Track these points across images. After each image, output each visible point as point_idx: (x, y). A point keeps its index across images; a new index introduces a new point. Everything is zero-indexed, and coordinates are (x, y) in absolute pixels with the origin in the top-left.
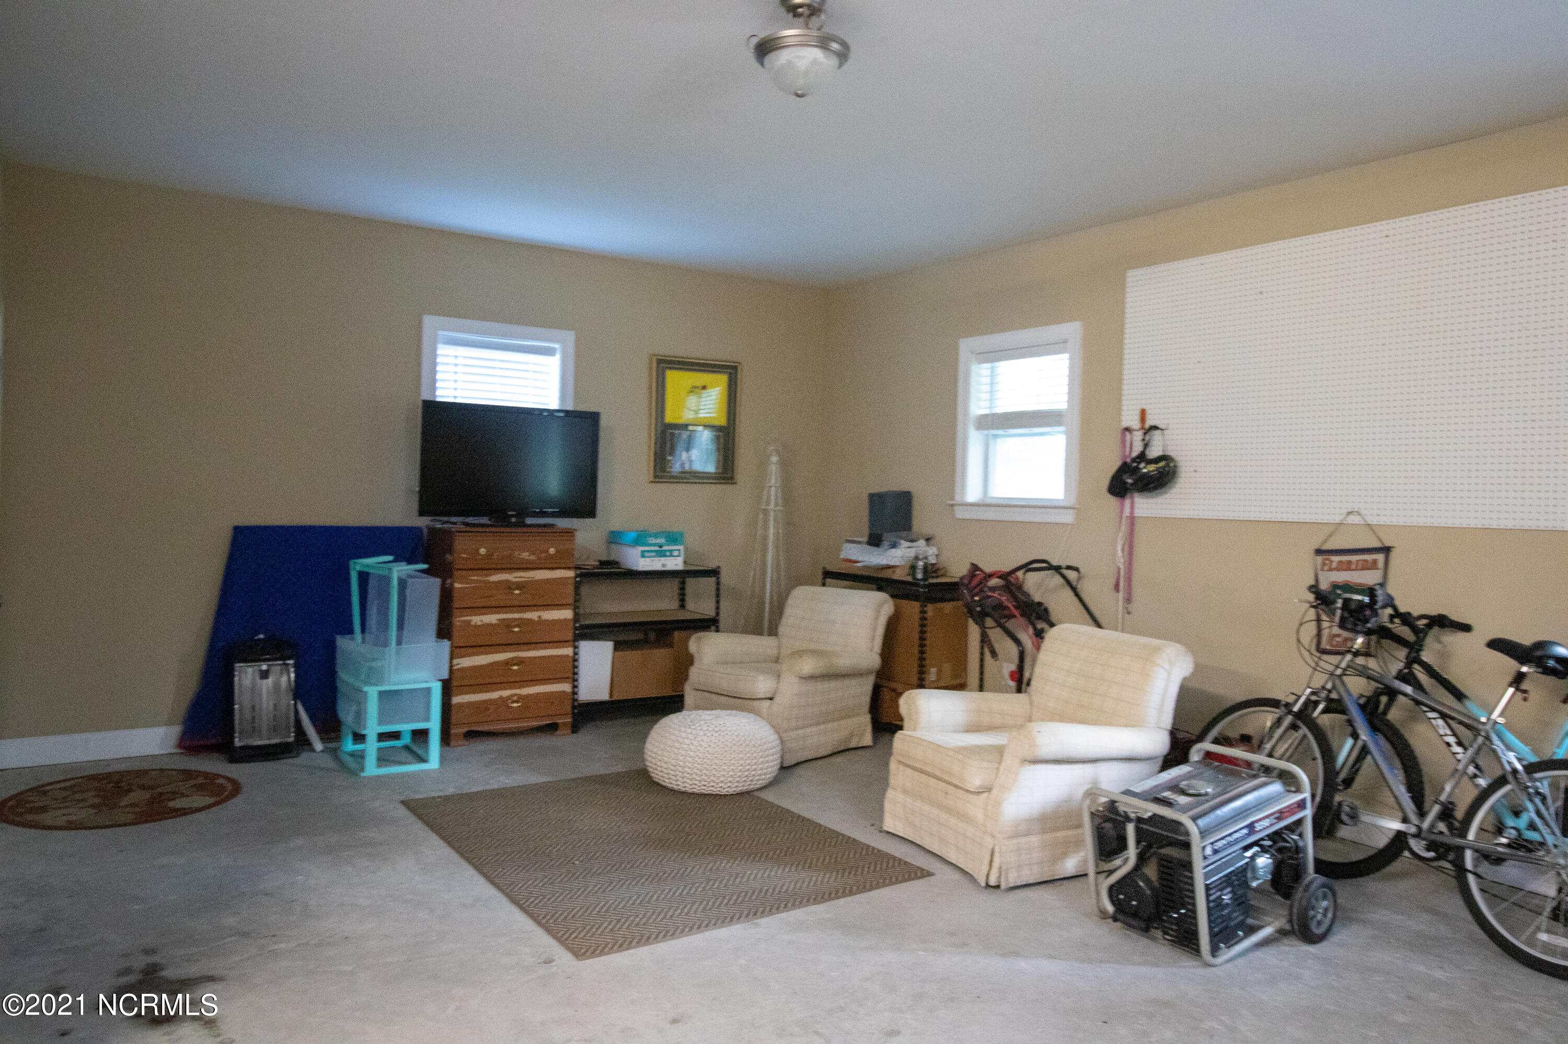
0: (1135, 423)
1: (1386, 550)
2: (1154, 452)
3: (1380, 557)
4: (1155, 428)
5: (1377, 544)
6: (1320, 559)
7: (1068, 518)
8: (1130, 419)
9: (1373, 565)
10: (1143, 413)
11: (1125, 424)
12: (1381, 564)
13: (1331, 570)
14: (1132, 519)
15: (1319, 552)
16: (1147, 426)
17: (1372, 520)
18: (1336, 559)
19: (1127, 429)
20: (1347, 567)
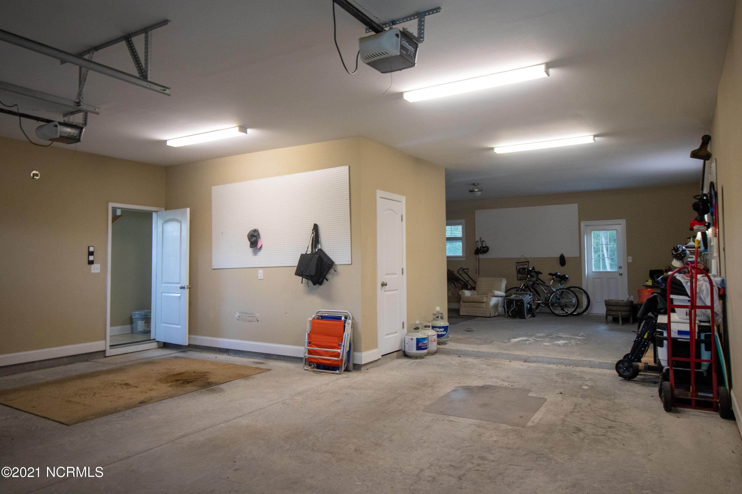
0: (479, 240)
1: (528, 262)
2: (484, 245)
3: (527, 263)
4: (483, 241)
5: (526, 261)
6: (517, 264)
7: (464, 259)
8: (478, 240)
9: (526, 265)
10: (480, 238)
11: (476, 240)
12: (527, 264)
13: (519, 266)
14: (479, 259)
15: (517, 263)
16: (481, 241)
17: (526, 257)
18: (520, 264)
19: (477, 241)
20: (522, 265)
